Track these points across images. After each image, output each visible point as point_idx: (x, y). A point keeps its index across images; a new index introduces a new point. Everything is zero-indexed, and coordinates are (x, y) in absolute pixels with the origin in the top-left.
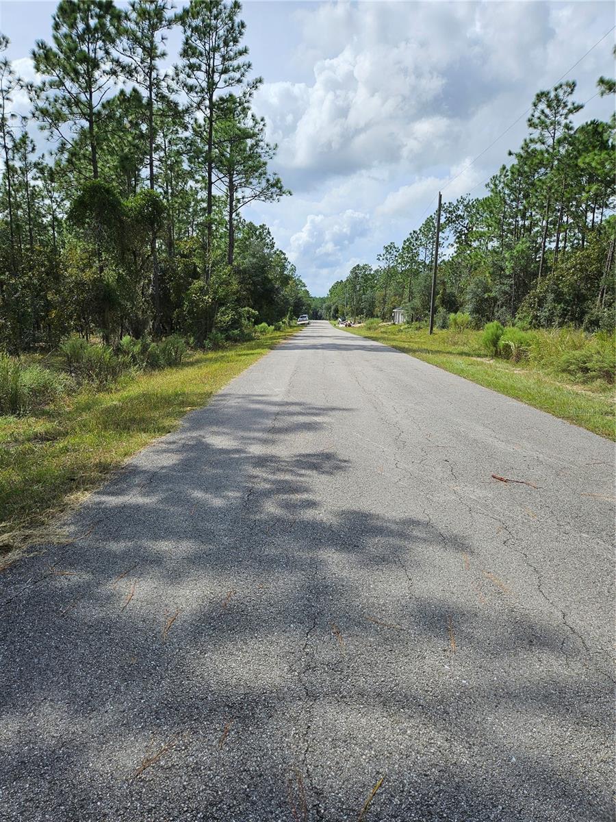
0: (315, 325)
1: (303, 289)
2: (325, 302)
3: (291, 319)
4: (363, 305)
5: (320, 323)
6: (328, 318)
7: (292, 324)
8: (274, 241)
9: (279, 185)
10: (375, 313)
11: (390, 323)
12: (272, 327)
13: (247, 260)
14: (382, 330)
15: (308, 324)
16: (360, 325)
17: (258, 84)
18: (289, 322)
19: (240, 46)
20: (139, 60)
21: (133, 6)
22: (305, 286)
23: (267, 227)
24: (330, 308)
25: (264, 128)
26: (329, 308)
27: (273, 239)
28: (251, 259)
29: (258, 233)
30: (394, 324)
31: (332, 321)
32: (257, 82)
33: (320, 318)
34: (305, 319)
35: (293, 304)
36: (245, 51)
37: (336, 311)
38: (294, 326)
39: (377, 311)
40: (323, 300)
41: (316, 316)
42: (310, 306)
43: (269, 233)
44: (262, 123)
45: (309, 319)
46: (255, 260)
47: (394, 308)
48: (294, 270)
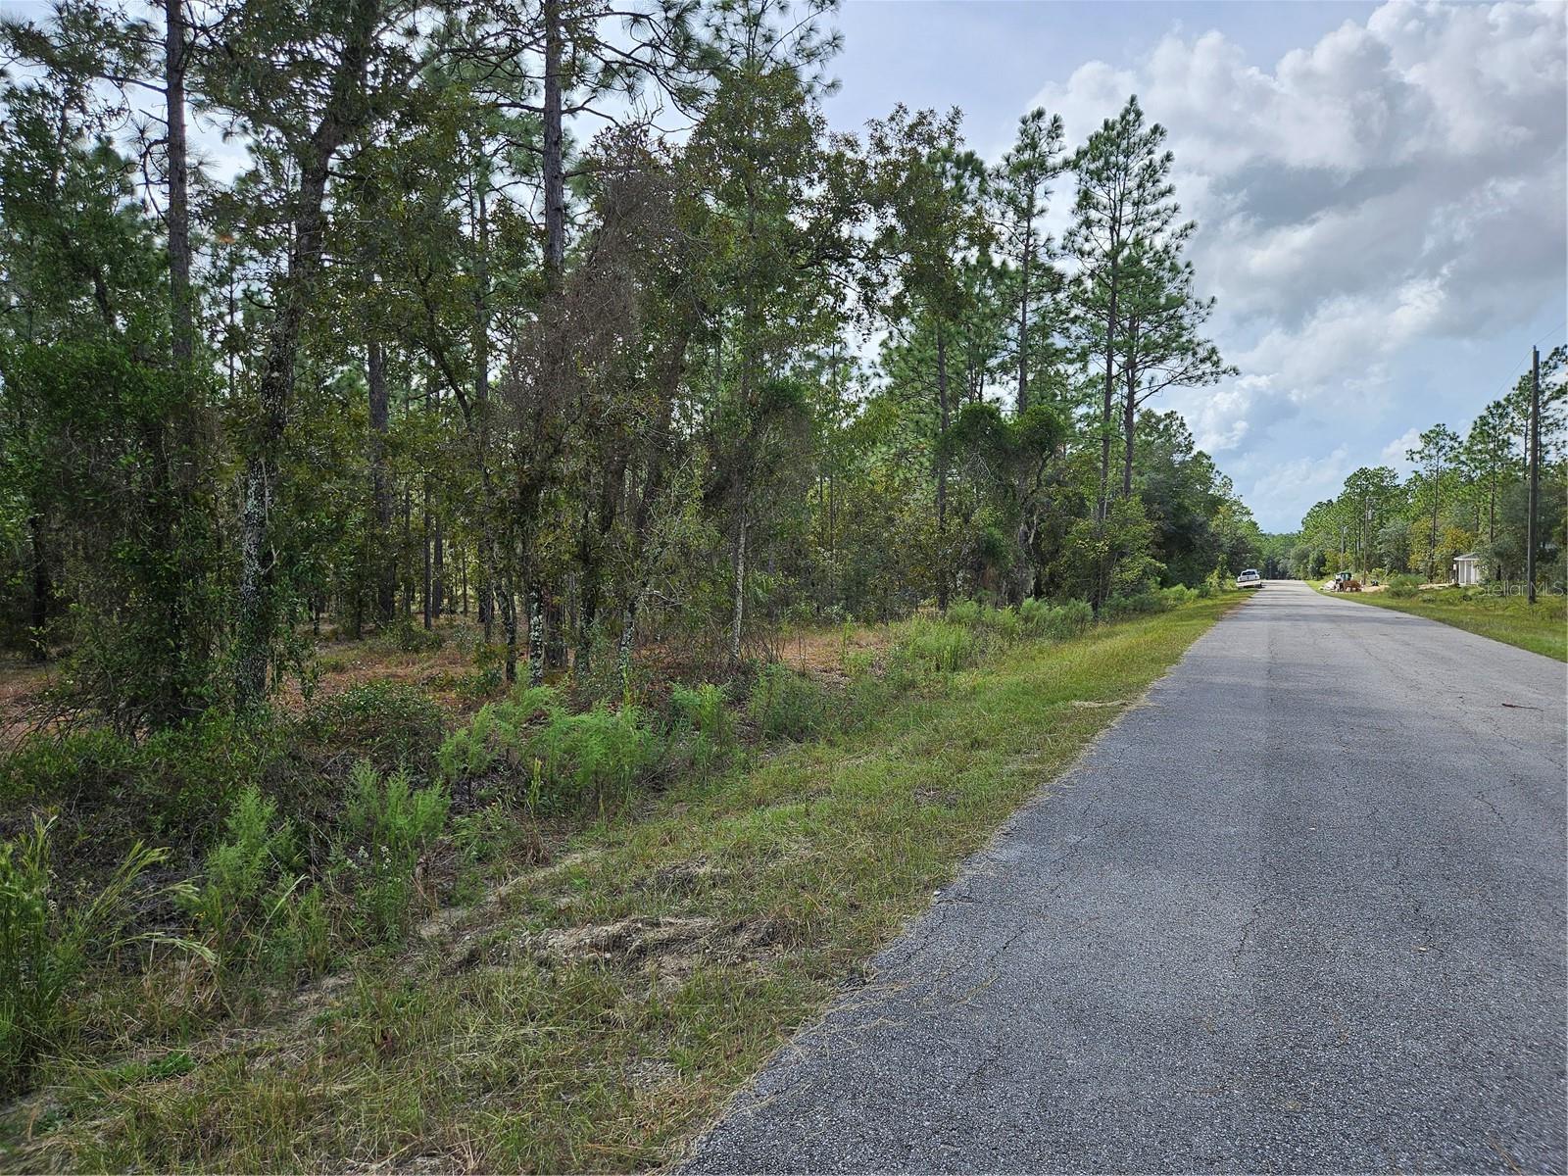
0: (1275, 588)
1: (1246, 519)
2: (1293, 545)
3: (1222, 577)
4: (1381, 549)
5: (1286, 585)
6: (1301, 574)
7: (1225, 587)
8: (1192, 439)
9: (1215, 358)
10: (1411, 565)
11: (1446, 585)
12: (1195, 592)
13: (1146, 476)
14: (1426, 596)
15: (1260, 586)
16: (1375, 588)
17: (1189, 231)
18: (1220, 584)
19: (1163, 186)
20: (1011, 224)
21: (1008, 160)
22: (1248, 513)
23: (1179, 415)
24: (1306, 556)
25: (1191, 277)
26: (1303, 557)
27: (1190, 435)
28: (1153, 475)
29: (1161, 427)
30: (1457, 586)
31: (1311, 582)
32: (1186, 229)
33: (1283, 575)
34: (1252, 577)
35: (1226, 548)
36: (1170, 191)
37: (1321, 561)
38: (1231, 592)
39: (1416, 559)
40: (1289, 540)
41: (1273, 572)
42: (1260, 553)
43: (1182, 425)
44: (1188, 270)
45: (1261, 578)
46: (1161, 476)
47: (1457, 553)
48: (1228, 483)
